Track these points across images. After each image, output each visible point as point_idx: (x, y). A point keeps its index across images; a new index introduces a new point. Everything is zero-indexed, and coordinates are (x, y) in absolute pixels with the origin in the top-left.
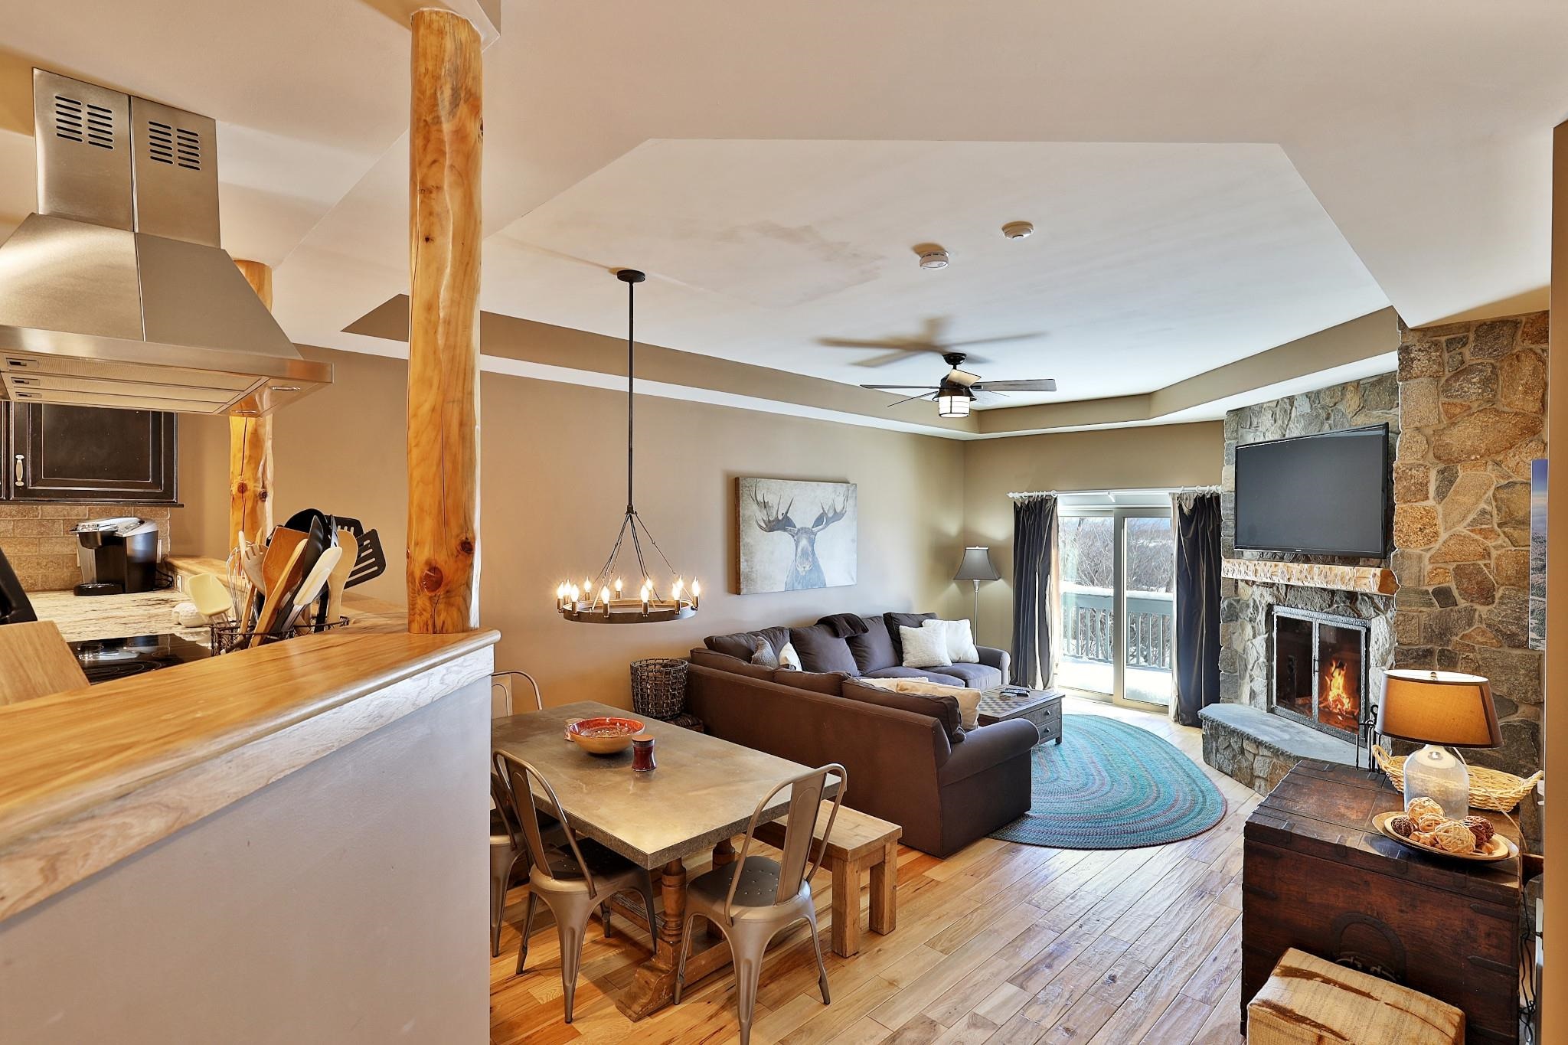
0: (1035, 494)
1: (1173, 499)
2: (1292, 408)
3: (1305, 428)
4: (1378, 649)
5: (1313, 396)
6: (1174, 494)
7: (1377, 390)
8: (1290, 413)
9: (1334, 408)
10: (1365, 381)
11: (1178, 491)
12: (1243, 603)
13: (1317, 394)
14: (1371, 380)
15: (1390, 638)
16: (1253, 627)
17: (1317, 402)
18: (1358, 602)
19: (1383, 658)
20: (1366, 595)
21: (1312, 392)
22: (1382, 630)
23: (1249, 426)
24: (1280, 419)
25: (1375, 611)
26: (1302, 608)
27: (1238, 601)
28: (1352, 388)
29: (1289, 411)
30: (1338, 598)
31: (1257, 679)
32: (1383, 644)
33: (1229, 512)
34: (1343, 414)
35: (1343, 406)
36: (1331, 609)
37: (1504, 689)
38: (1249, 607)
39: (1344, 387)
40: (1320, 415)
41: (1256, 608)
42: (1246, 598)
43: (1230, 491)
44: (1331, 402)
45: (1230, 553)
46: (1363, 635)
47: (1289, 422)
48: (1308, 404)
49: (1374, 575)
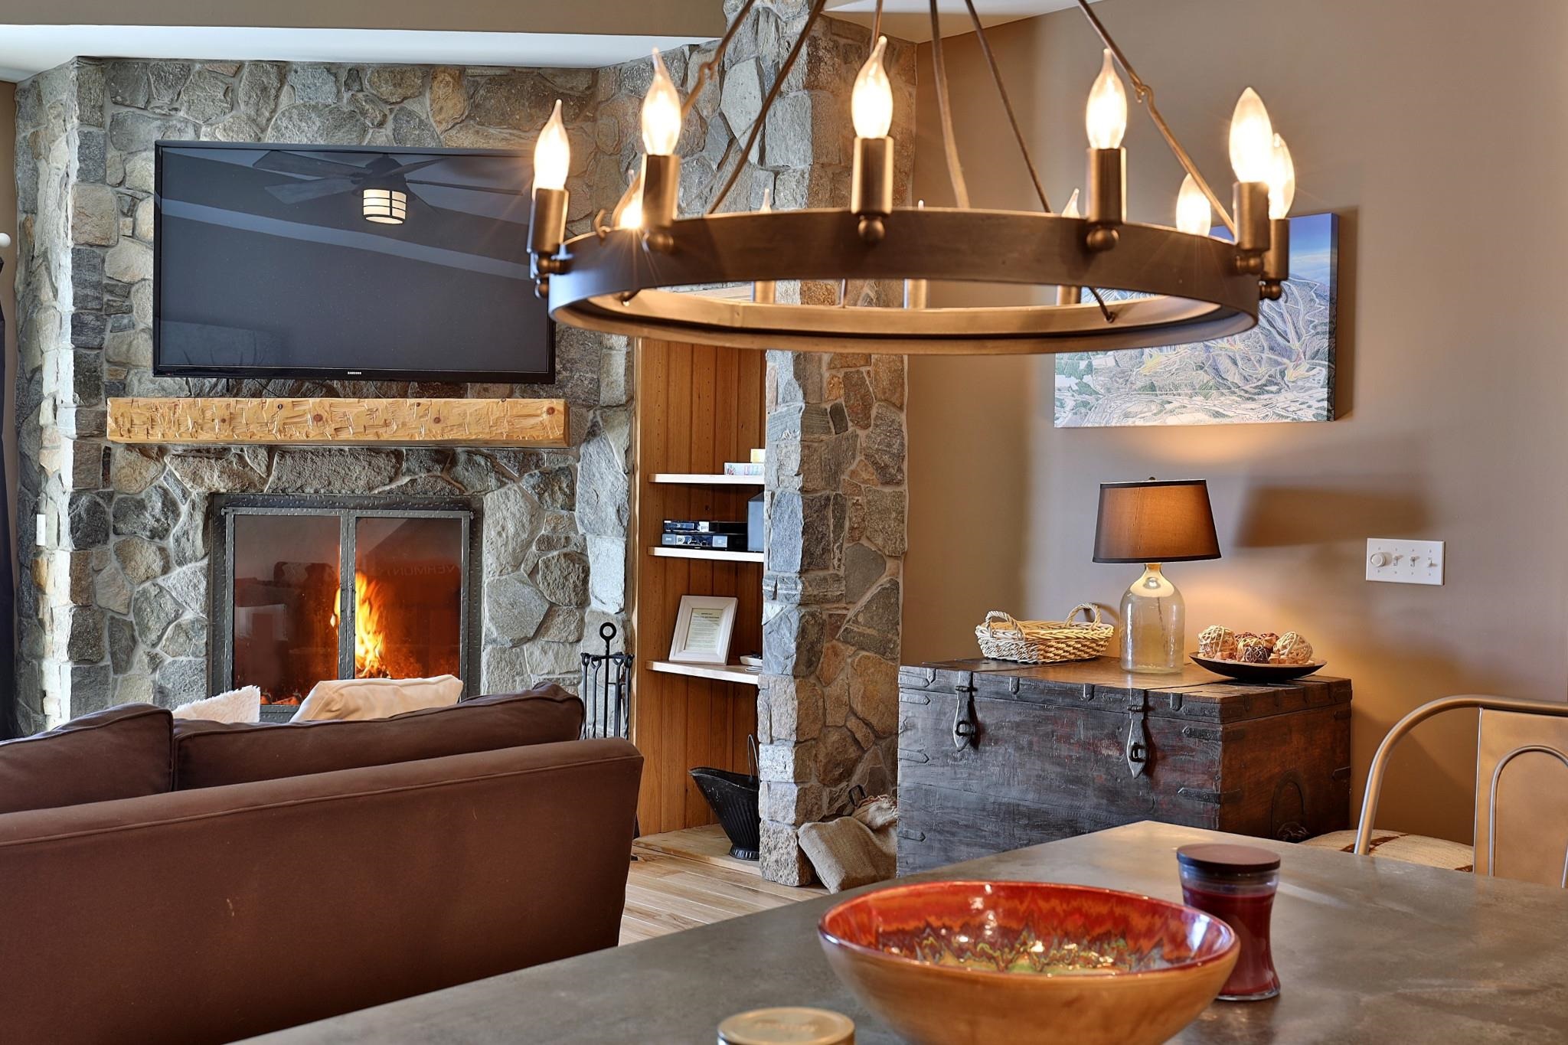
2: (282, 84)
3: (324, 130)
4: (506, 545)
5: (351, 75)
7: (501, 88)
8: (277, 97)
9: (397, 107)
10: (478, 71)
12: (121, 500)
13: (354, 73)
14: (489, 72)
15: (531, 522)
16: (162, 550)
17: (356, 87)
18: (460, 468)
19: (515, 558)
20: (477, 452)
21: (340, 65)
22: (514, 509)
23: (142, 104)
24: (247, 103)
25: (498, 480)
26: (316, 491)
27: (110, 497)
28: (448, 78)
29: (273, 92)
30: (414, 464)
31: (174, 662)
32: (516, 534)
33: (89, 292)
34: (421, 121)
35: (422, 107)
36: (393, 486)
37: (880, 541)
38: (144, 508)
39: (429, 72)
40: (364, 113)
41: (170, 506)
42: (135, 488)
43: (91, 246)
44: (392, 94)
45: (98, 388)
46: (465, 525)
47: (274, 111)
48: (329, 87)
49: (551, 411)
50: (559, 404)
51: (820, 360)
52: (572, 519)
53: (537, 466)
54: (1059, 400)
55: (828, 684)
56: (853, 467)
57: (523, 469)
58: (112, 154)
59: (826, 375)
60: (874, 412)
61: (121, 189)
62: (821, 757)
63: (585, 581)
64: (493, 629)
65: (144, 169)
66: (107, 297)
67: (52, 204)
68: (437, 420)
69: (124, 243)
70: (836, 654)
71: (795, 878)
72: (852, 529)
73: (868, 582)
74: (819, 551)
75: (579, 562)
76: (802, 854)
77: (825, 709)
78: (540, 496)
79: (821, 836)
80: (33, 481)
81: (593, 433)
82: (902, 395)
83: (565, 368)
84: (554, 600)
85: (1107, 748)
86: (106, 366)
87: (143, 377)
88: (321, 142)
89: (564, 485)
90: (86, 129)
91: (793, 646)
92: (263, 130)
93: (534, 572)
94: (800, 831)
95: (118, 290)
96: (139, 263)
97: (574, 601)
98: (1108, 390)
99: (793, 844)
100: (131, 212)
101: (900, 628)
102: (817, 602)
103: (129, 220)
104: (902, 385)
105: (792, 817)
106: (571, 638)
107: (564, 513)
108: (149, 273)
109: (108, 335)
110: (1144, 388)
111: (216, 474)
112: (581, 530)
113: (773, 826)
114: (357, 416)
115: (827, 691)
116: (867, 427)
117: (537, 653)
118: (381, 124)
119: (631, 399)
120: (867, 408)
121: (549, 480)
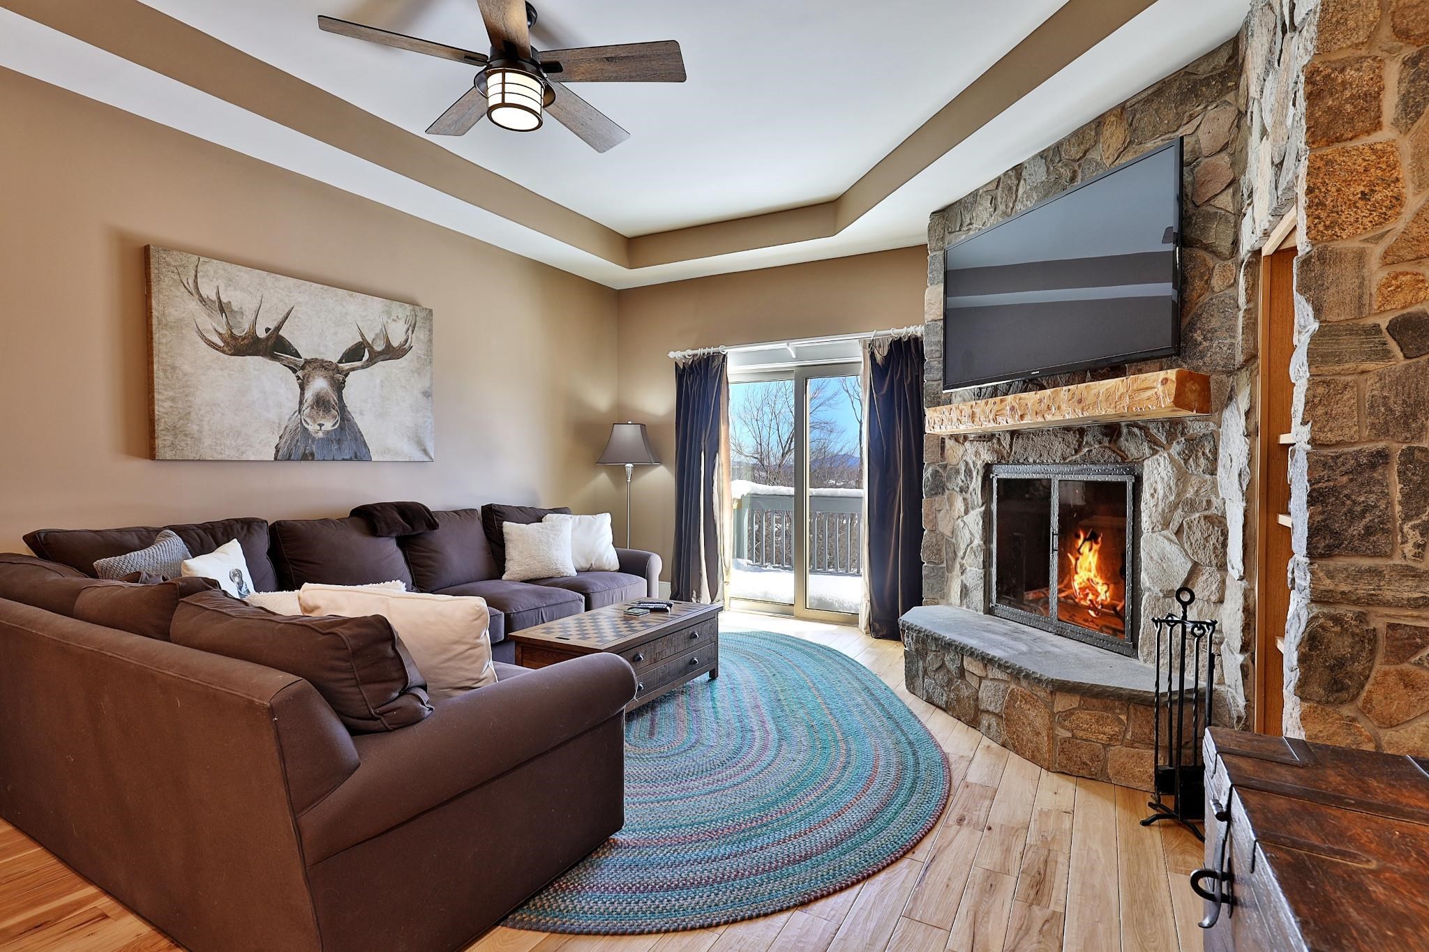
0: (700, 351)
1: (864, 347)
2: (1019, 182)
4: (1156, 505)
5: (1054, 152)
6: (864, 341)
7: (1155, 106)
8: (1017, 191)
9: (1083, 160)
10: (1135, 100)
11: (870, 335)
12: (951, 469)
13: (1056, 150)
15: (1177, 485)
16: (965, 499)
17: (1057, 159)
18: (1122, 439)
19: (1164, 518)
20: (1135, 424)
21: (1048, 149)
22: (1164, 474)
23: (958, 229)
24: (1001, 203)
25: (1150, 448)
26: (1035, 461)
27: (945, 467)
28: (1114, 118)
29: (1015, 188)
30: (1091, 437)
31: (971, 570)
32: (1165, 496)
34: (1097, 163)
35: (1097, 152)
38: (959, 473)
39: (1103, 121)
40: (1062, 176)
41: (968, 472)
42: (954, 461)
43: (935, 320)
44: (1077, 152)
46: (1129, 487)
47: (1015, 201)
48: (1043, 168)
49: (1165, 381)
50: (1172, 373)
52: (1214, 484)
53: (1183, 434)
57: (1171, 437)
59: (1379, 275)
63: (1224, 545)
64: (1146, 579)
68: (1080, 401)
74: (1355, 530)
75: (1221, 525)
78: (1186, 461)
81: (1231, 398)
83: (1205, 339)
84: (1196, 560)
89: (1207, 451)
90: (933, 254)
91: (1299, 654)
93: (1178, 532)
97: (1214, 562)
102: (1353, 603)
106: (1214, 598)
107: (1208, 477)
111: (988, 451)
112: (1222, 494)
114: (1033, 404)
118: (1072, 180)
119: (1253, 357)
121: (1193, 445)
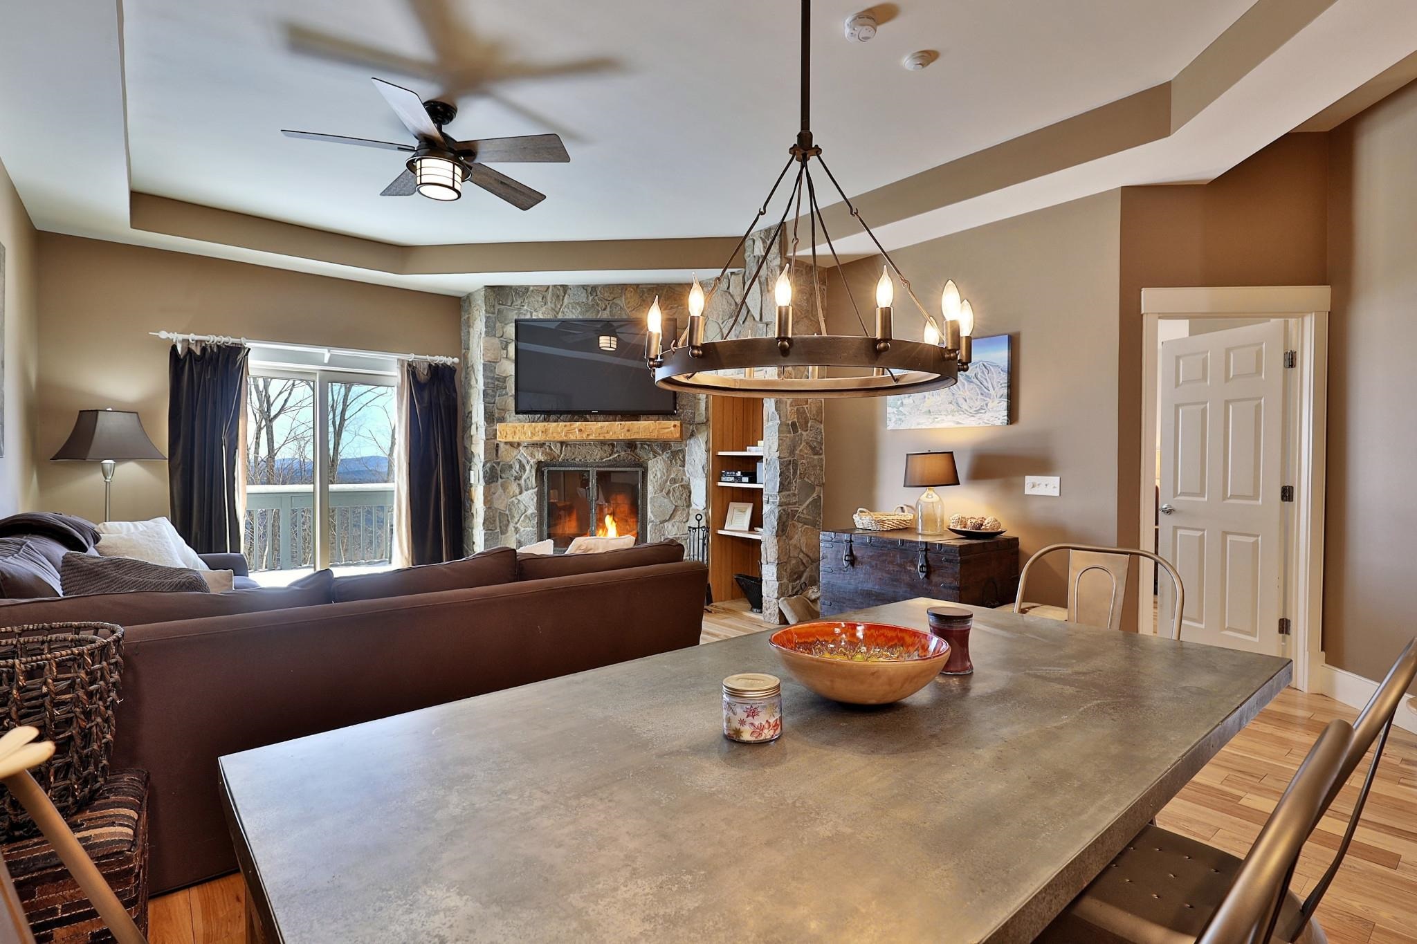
1: (402, 366)
2: (565, 294)
3: (582, 313)
4: (657, 481)
5: (592, 289)
6: (403, 360)
7: (654, 294)
8: (563, 299)
9: (611, 302)
11: (411, 357)
12: (503, 464)
13: (594, 289)
14: (649, 286)
15: (667, 472)
16: (519, 485)
17: (595, 294)
18: (638, 450)
19: (661, 487)
20: (645, 443)
21: (588, 286)
22: (660, 467)
23: (509, 304)
24: (551, 302)
25: (654, 455)
26: (580, 460)
27: (499, 463)
28: (632, 290)
29: (561, 297)
30: (619, 449)
31: (524, 530)
32: (661, 477)
33: (490, 381)
34: (621, 308)
35: (622, 302)
36: (611, 458)
37: (813, 479)
38: (512, 468)
39: (624, 287)
40: (598, 305)
41: (522, 467)
42: (508, 459)
43: (490, 362)
44: (609, 297)
45: (493, 419)
46: (640, 473)
47: (562, 305)
48: (584, 295)
49: (675, 426)
50: (678, 423)
51: (786, 402)
52: (684, 471)
53: (669, 449)
54: (890, 418)
55: (791, 539)
56: (800, 448)
57: (664, 450)
58: (498, 325)
59: (789, 409)
60: (809, 425)
61: (501, 339)
62: (788, 570)
63: (690, 497)
64: (652, 516)
65: (511, 330)
66: (496, 383)
67: (475, 345)
68: (628, 431)
69: (503, 361)
70: (794, 527)
71: (777, 621)
72: (801, 474)
73: (808, 496)
74: (786, 483)
75: (687, 489)
76: (780, 609)
77: (790, 550)
78: (671, 461)
79: (788, 603)
80: (469, 457)
81: (692, 435)
82: (822, 417)
83: (680, 408)
84: (677, 504)
85: (910, 566)
86: (496, 410)
87: (511, 415)
88: (581, 317)
89: (681, 457)
90: (488, 315)
91: (776, 523)
92: (557, 314)
93: (668, 493)
94: (779, 601)
95: (501, 380)
96: (509, 368)
97: (685, 504)
98: (910, 413)
99: (777, 607)
100: (506, 348)
101: (822, 515)
102: (786, 505)
103: (505, 351)
104: (822, 413)
105: (776, 595)
106: (684, 520)
107: (681, 468)
108: (513, 373)
109: (497, 398)
110: (925, 412)
111: (540, 454)
112: (688, 475)
113: (768, 599)
114: (596, 429)
115: (791, 542)
116: (807, 430)
117: (670, 526)
118: (605, 309)
119: (708, 421)
120: (807, 423)
121: (674, 454)
